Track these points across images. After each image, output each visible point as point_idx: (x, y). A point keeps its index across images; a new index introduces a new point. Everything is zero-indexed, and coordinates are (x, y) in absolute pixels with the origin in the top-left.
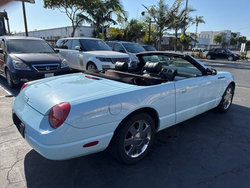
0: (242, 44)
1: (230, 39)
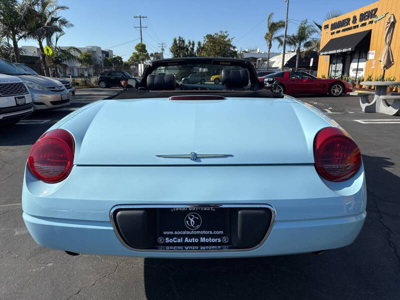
0: (139, 65)
1: (101, 59)
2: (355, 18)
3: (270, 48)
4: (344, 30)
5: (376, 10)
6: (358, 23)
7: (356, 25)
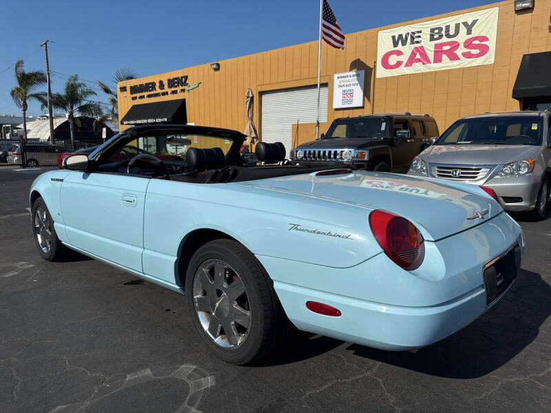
2: (161, 82)
3: (25, 110)
4: (149, 96)
5: (186, 78)
6: (166, 89)
7: (163, 91)
